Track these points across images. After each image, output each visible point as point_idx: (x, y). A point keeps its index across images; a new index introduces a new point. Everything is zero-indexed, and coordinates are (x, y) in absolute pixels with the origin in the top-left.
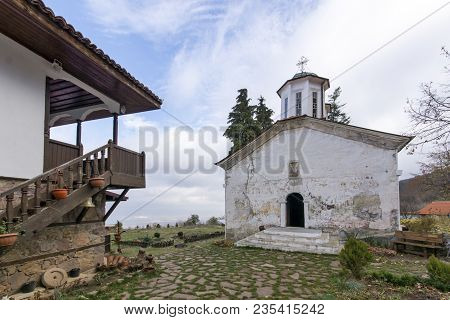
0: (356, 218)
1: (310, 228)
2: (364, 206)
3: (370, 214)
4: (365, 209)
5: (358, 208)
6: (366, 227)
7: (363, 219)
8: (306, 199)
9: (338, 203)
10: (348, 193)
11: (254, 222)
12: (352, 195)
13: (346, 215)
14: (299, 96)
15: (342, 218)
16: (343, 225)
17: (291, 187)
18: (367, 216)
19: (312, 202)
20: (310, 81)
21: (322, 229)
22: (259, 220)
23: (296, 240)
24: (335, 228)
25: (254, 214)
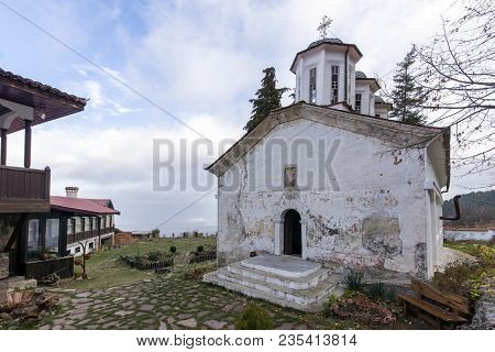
0: (366, 251)
1: (308, 259)
2: (377, 233)
3: (386, 247)
4: (378, 239)
5: (369, 236)
6: (380, 266)
7: (375, 253)
8: (304, 219)
9: (344, 226)
10: (356, 213)
11: (246, 246)
12: (362, 217)
13: (353, 245)
14: (313, 72)
15: (348, 250)
16: (349, 259)
17: (287, 201)
18: (382, 249)
19: (310, 223)
20: (327, 51)
21: (322, 262)
22: (252, 243)
23: (269, 280)
24: (338, 263)
25: (247, 235)
